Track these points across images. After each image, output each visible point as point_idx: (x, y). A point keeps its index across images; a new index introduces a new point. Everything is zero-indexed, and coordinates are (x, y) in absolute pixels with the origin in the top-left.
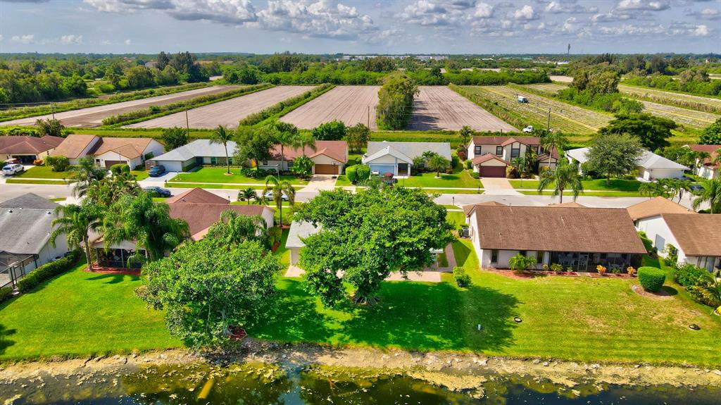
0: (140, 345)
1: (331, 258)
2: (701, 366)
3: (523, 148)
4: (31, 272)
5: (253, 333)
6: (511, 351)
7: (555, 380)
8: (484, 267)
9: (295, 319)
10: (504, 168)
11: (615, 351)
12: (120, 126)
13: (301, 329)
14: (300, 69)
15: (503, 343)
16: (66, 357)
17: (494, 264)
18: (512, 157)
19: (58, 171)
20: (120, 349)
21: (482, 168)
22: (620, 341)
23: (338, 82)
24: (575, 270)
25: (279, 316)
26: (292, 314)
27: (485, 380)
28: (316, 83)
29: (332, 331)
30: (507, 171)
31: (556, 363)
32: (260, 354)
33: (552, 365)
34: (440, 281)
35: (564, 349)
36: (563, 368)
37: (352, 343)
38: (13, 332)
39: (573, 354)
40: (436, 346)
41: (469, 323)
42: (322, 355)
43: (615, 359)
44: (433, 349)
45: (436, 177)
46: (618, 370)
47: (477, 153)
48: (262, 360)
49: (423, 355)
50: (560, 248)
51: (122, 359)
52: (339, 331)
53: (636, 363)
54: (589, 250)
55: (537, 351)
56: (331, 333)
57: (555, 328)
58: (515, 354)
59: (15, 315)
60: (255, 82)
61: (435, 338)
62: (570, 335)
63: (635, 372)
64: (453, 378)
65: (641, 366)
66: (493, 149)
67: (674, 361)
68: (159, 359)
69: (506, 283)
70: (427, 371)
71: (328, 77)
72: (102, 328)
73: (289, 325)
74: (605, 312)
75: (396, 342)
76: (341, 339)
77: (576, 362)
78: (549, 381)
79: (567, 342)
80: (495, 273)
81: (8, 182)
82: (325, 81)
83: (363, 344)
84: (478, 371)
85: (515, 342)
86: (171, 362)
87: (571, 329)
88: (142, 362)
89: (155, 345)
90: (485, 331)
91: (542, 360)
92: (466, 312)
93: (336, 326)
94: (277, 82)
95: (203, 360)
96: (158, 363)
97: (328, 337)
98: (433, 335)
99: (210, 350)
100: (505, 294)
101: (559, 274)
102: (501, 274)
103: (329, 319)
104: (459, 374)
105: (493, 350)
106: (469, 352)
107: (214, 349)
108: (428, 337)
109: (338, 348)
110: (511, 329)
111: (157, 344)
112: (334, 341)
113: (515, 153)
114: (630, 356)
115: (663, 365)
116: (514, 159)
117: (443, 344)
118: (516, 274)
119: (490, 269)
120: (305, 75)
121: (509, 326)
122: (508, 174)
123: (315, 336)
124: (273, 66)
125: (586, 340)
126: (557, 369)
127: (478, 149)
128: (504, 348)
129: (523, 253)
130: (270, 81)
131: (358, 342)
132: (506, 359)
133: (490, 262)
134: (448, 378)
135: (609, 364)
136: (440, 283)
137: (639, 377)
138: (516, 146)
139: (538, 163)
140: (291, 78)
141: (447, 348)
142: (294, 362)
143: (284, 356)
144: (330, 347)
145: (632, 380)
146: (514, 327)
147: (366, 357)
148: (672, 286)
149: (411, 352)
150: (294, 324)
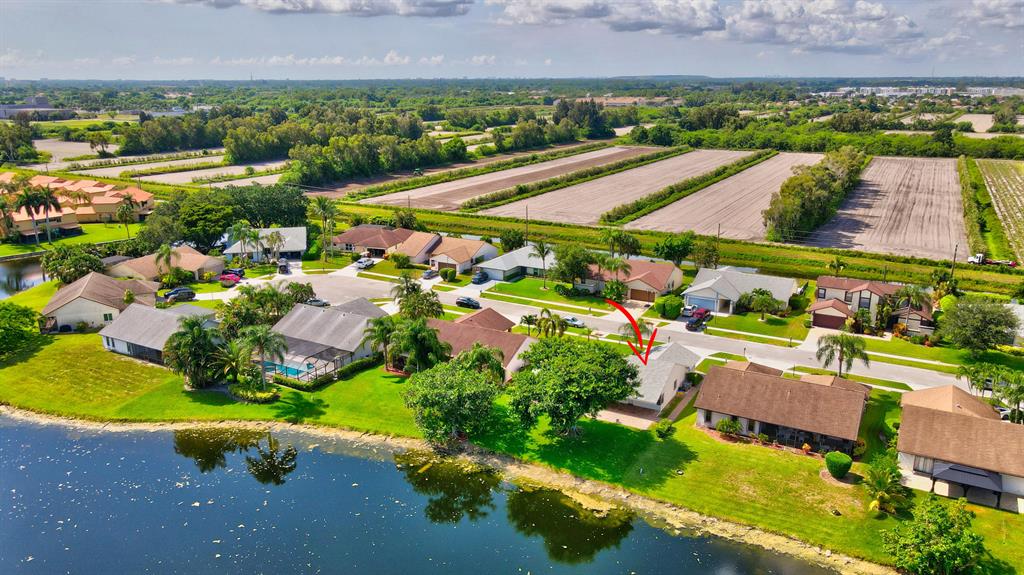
0: (397, 431)
2: (805, 542)
3: (875, 299)
4: (348, 365)
5: (472, 439)
6: (654, 493)
7: (669, 520)
8: (698, 424)
9: (507, 436)
10: (844, 320)
11: (740, 513)
12: (477, 211)
13: (507, 443)
14: (733, 126)
15: (653, 487)
16: (352, 429)
17: (708, 424)
18: (859, 307)
19: (399, 268)
20: (384, 431)
21: (817, 316)
22: (753, 507)
23: (784, 147)
26: (507, 431)
27: (615, 508)
28: (751, 147)
29: (528, 450)
30: (846, 323)
31: (682, 510)
32: (469, 454)
33: (678, 511)
35: (699, 502)
36: (685, 515)
37: (537, 462)
38: (327, 406)
39: (703, 507)
40: (597, 476)
41: (637, 466)
42: (511, 465)
43: (735, 519)
44: (593, 479)
45: (760, 320)
46: (729, 526)
47: (821, 296)
48: (469, 459)
49: (584, 481)
51: (384, 438)
52: (533, 451)
53: (750, 526)
55: (674, 498)
57: (706, 485)
58: (655, 496)
59: (331, 395)
60: (669, 143)
61: (601, 471)
62: (714, 493)
64: (592, 501)
65: (754, 528)
66: (841, 295)
67: (785, 532)
68: (405, 444)
70: (577, 492)
71: (769, 140)
72: (378, 415)
73: (500, 439)
74: (766, 483)
75: (570, 467)
76: (531, 457)
77: (699, 513)
78: (665, 520)
79: (705, 498)
80: (701, 430)
81: (360, 275)
82: (764, 146)
83: (545, 463)
84: (615, 501)
85: (663, 488)
86: (412, 447)
87: (720, 489)
88: (394, 442)
89: (406, 433)
90: (645, 475)
91: (673, 505)
92: (641, 458)
93: (533, 447)
94: (698, 144)
95: (432, 450)
96: (403, 446)
97: (523, 453)
98: (601, 468)
99: (439, 444)
100: (692, 451)
101: (764, 444)
102: (708, 433)
103: (531, 440)
104: (599, 500)
105: (640, 489)
106: (620, 487)
108: (595, 469)
109: (526, 463)
110: (668, 478)
111: (408, 432)
112: (525, 457)
113: (864, 304)
114: (750, 520)
115: (773, 532)
116: (862, 310)
117: (603, 476)
118: (721, 436)
120: (740, 134)
121: (669, 476)
123: (515, 450)
125: (724, 500)
126: (679, 514)
127: (822, 292)
128: (650, 490)
129: (734, 418)
130: (689, 142)
131: (542, 461)
132: (645, 498)
134: (589, 500)
135: (727, 521)
136: (644, 431)
137: (742, 536)
138: (866, 294)
139: (895, 318)
140: (718, 139)
141: (604, 480)
142: (489, 464)
143: (485, 459)
144: (520, 461)
145: (734, 536)
146: (672, 477)
147: (541, 473)
149: (576, 477)
150: (505, 439)
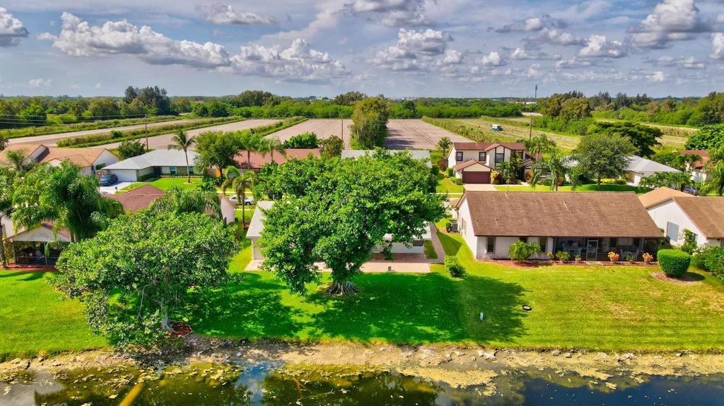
0: (50, 347)
1: (298, 226)
3: (508, 153)
5: (199, 329)
6: (523, 341)
7: (583, 373)
8: (479, 257)
9: (255, 313)
10: (489, 173)
11: (649, 339)
13: (261, 323)
14: (272, 103)
15: (513, 333)
17: (491, 254)
18: (496, 162)
20: (23, 351)
21: (464, 174)
22: (652, 327)
23: (310, 115)
24: (583, 258)
25: (234, 310)
26: (251, 307)
27: (495, 375)
28: (288, 115)
30: (492, 176)
31: (580, 354)
32: (207, 352)
33: (575, 356)
34: (429, 272)
35: (587, 337)
36: (589, 359)
37: (326, 338)
39: (599, 342)
40: (431, 338)
41: (469, 313)
42: (287, 352)
43: (651, 347)
44: (427, 342)
46: (657, 359)
47: (459, 159)
48: (210, 359)
49: (416, 349)
50: (566, 233)
51: (24, 363)
52: (309, 324)
53: (676, 351)
54: (599, 235)
55: (555, 341)
56: (300, 326)
57: (572, 316)
58: (528, 345)
60: (226, 115)
61: (429, 330)
62: (592, 322)
63: (678, 361)
64: (455, 373)
66: (476, 155)
68: (73, 363)
69: (508, 273)
70: (421, 367)
71: (300, 111)
73: (247, 319)
74: (627, 298)
75: (380, 335)
76: (311, 333)
77: (604, 351)
78: (575, 374)
79: (589, 330)
80: (492, 264)
82: (297, 114)
83: (340, 338)
84: (485, 365)
85: (527, 332)
86: (90, 366)
87: (592, 316)
88: (49, 365)
89: (70, 346)
90: (489, 321)
91: (563, 351)
92: (463, 302)
93: (305, 319)
94: (248, 116)
95: (132, 362)
96: (71, 368)
97: (296, 331)
98: (427, 325)
99: (143, 350)
100: (508, 282)
101: (566, 262)
102: (499, 264)
103: (297, 312)
104: (463, 370)
105: (501, 340)
106: (472, 343)
107: (148, 348)
108: (419, 328)
109: (308, 344)
110: (520, 318)
111: (74, 343)
112: (303, 335)
113: (498, 159)
114: (669, 343)
115: (709, 352)
116: (498, 164)
117: (438, 336)
118: (516, 264)
119: (486, 260)
120: (277, 108)
121: (517, 315)
122: (492, 180)
123: (279, 331)
124: (244, 100)
125: (611, 327)
126: (583, 360)
127: (460, 155)
128: (515, 338)
129: (524, 239)
130: (241, 114)
131: (333, 336)
132: (518, 350)
133: (486, 251)
134: (449, 373)
135: (645, 353)
136: (429, 274)
137: (684, 367)
138: (500, 150)
139: (523, 168)
140: (262, 111)
141: (444, 340)
142: (251, 360)
143: (239, 354)
144: (298, 343)
145: (676, 370)
146: (523, 316)
147: (344, 353)
148: (696, 272)
149: (400, 345)
150: (253, 318)
